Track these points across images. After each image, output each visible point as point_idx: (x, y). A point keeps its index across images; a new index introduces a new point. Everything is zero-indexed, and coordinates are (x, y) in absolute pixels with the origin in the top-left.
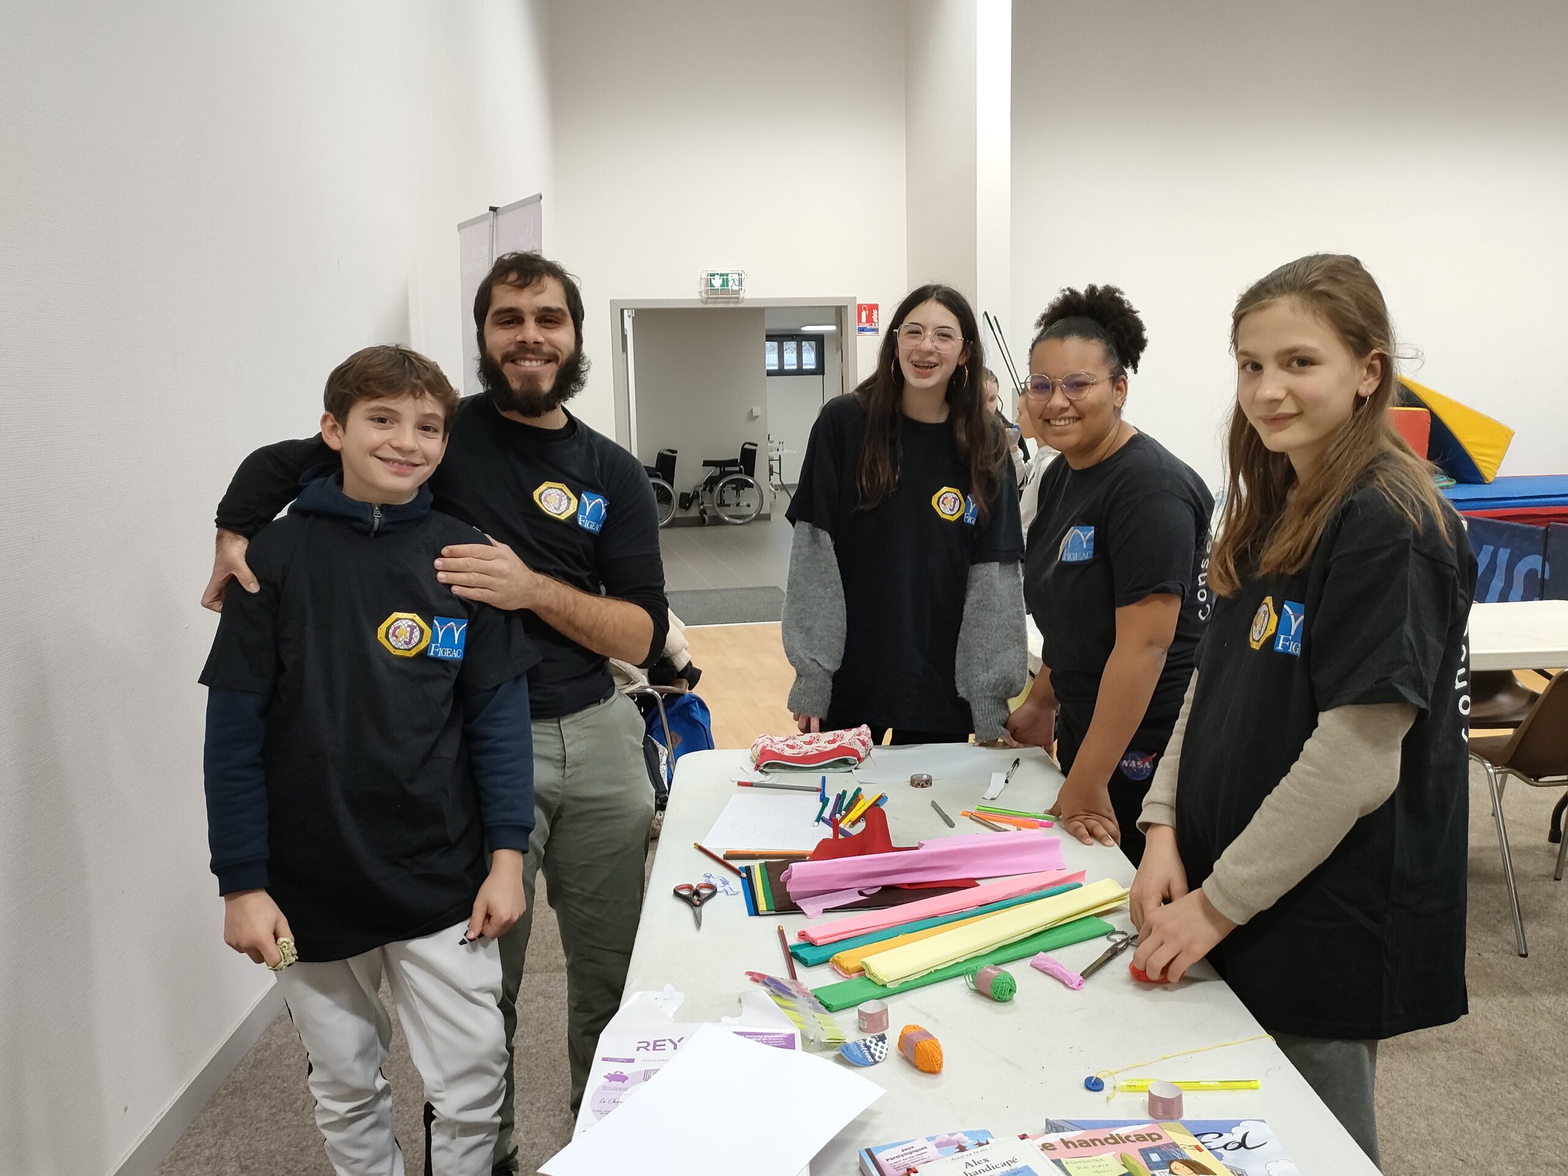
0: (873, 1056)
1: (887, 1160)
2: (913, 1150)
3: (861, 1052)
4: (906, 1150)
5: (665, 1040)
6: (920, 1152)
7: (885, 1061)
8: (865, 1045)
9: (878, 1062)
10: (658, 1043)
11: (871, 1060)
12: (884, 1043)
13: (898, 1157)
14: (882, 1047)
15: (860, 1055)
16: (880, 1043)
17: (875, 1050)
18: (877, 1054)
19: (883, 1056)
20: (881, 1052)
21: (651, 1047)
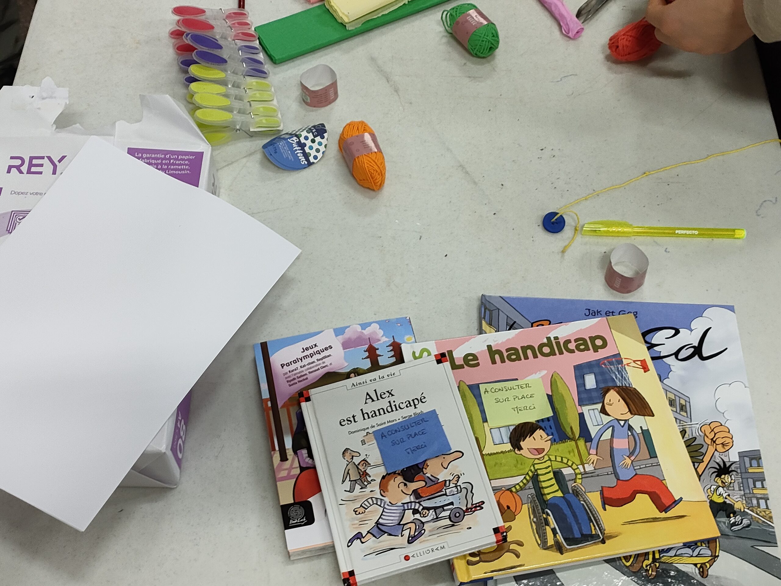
0: (306, 156)
1: (282, 366)
2: (315, 349)
3: (293, 152)
4: (307, 349)
5: (43, 158)
6: (323, 355)
7: (322, 162)
8: (299, 144)
9: (313, 163)
10: (35, 162)
11: (303, 161)
12: (323, 137)
13: (295, 362)
14: (320, 144)
15: (291, 157)
16: (318, 139)
17: (311, 148)
18: (313, 153)
19: (320, 155)
20: (318, 151)
21: (24, 168)
